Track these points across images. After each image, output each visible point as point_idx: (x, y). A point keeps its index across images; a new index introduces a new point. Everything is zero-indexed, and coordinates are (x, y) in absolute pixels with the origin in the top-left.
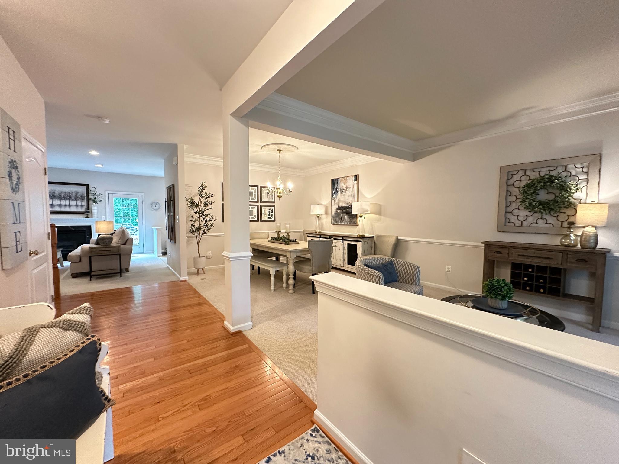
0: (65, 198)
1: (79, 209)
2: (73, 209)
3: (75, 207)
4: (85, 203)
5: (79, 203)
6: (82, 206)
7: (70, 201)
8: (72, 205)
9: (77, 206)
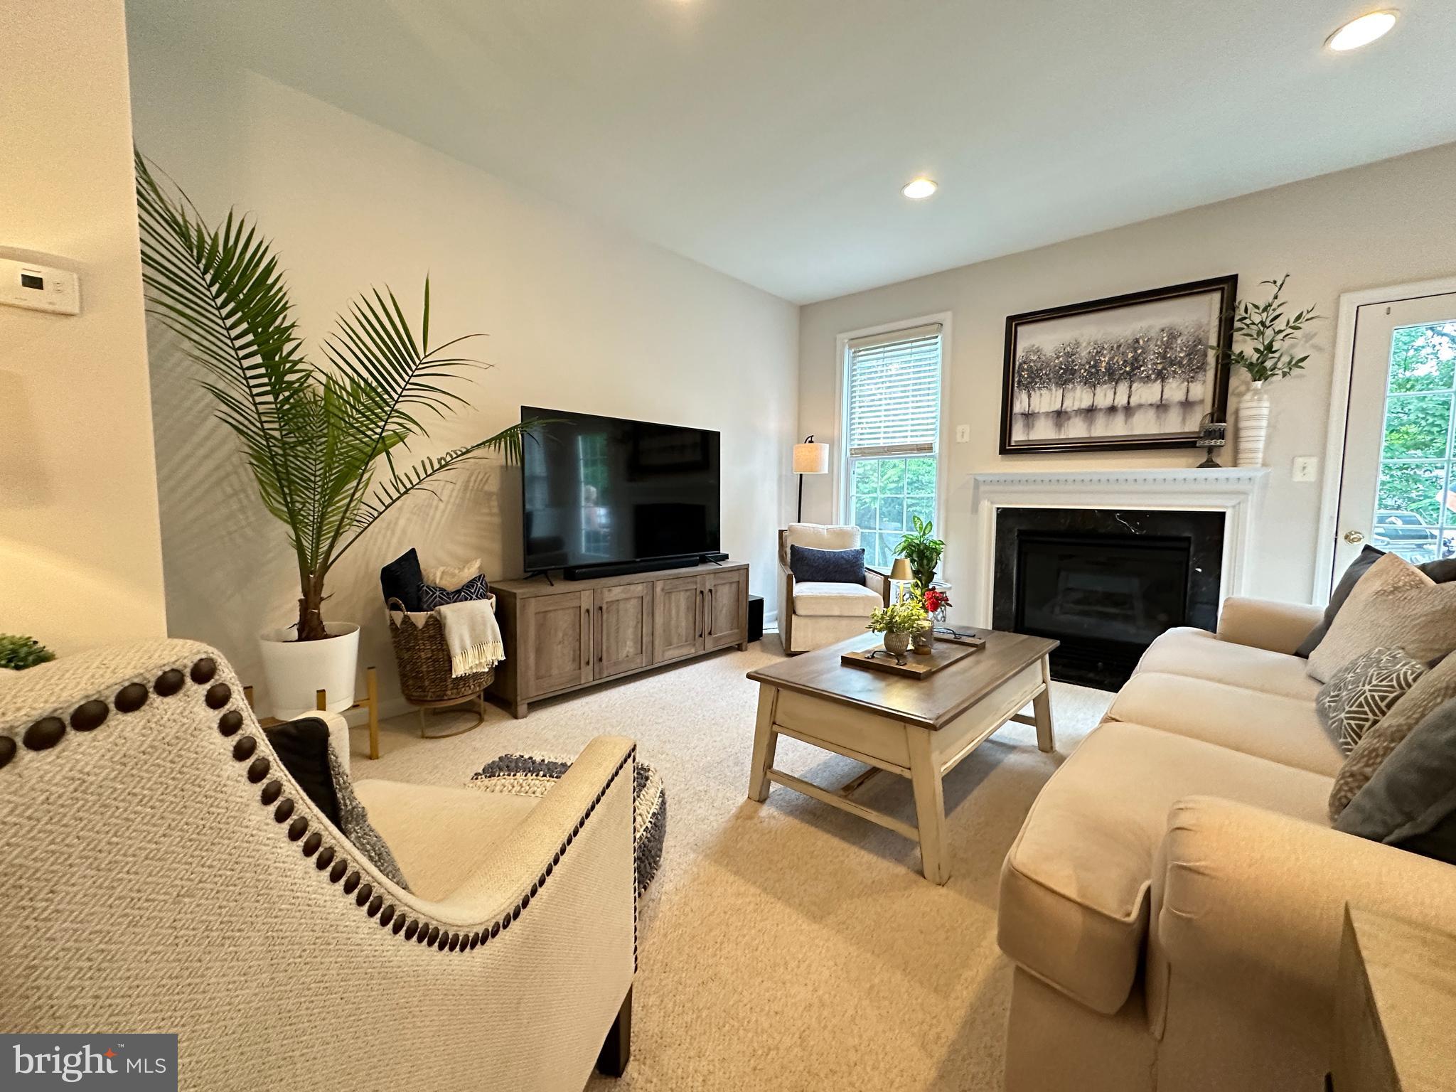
0: (1113, 376)
1: (1174, 425)
2: (1145, 425)
3: (1151, 413)
4: (1203, 389)
5: (1175, 390)
6: (1187, 405)
7: (1135, 386)
8: (1140, 406)
9: (1161, 407)
